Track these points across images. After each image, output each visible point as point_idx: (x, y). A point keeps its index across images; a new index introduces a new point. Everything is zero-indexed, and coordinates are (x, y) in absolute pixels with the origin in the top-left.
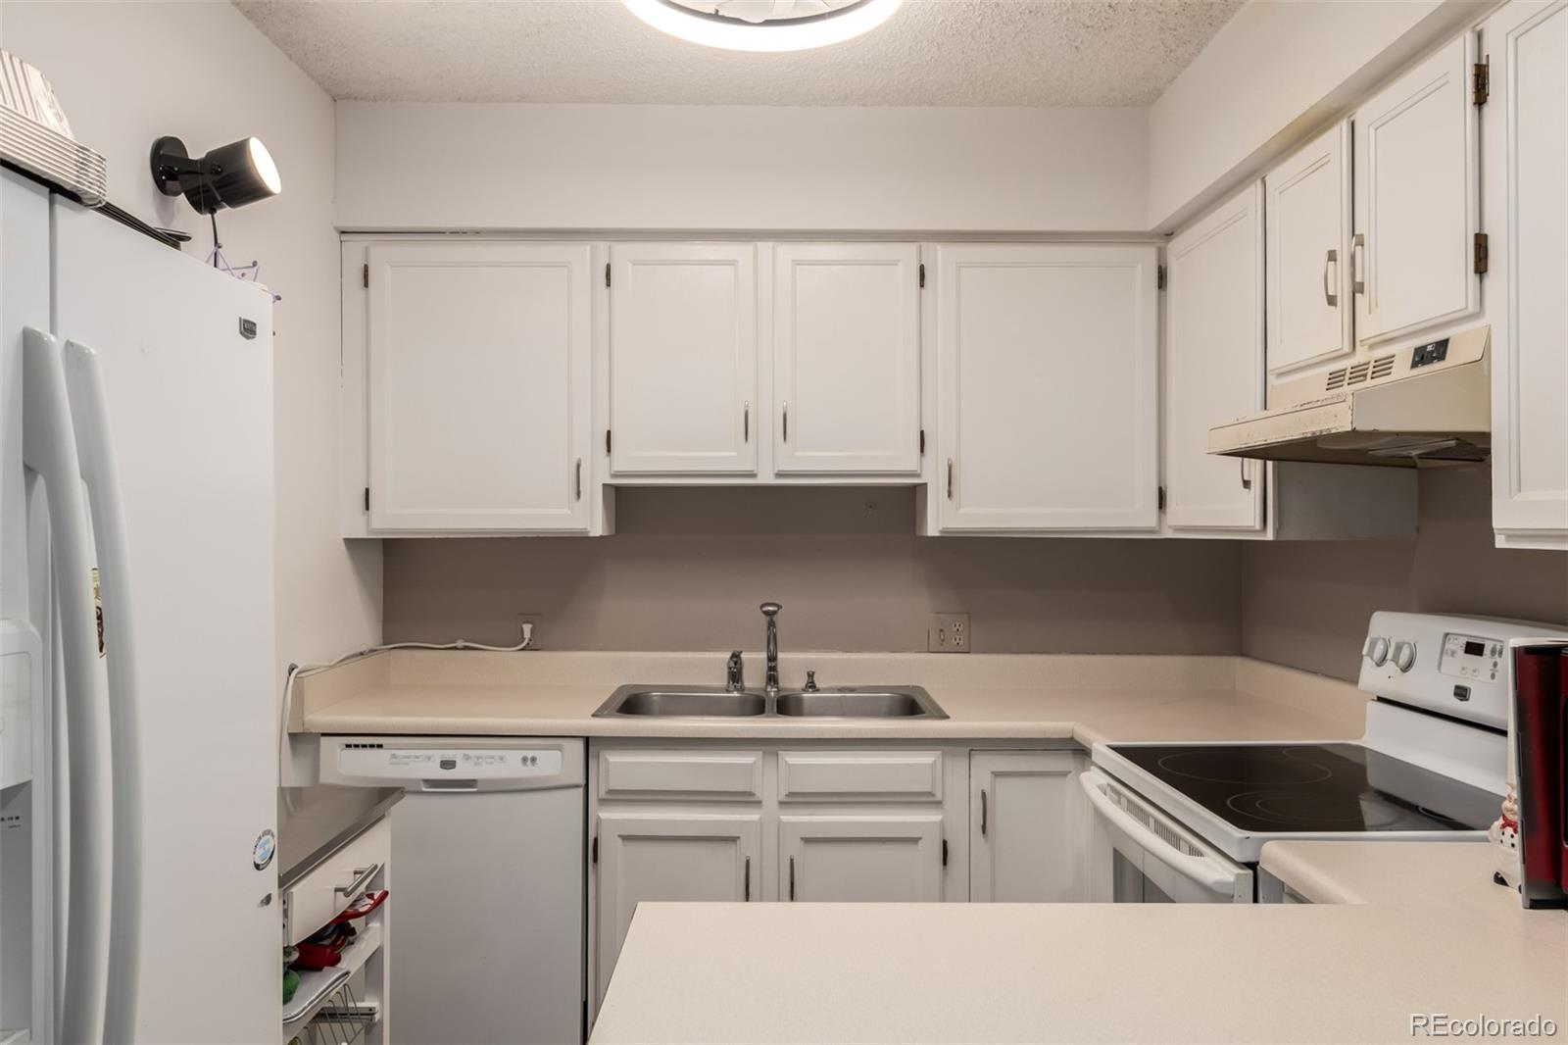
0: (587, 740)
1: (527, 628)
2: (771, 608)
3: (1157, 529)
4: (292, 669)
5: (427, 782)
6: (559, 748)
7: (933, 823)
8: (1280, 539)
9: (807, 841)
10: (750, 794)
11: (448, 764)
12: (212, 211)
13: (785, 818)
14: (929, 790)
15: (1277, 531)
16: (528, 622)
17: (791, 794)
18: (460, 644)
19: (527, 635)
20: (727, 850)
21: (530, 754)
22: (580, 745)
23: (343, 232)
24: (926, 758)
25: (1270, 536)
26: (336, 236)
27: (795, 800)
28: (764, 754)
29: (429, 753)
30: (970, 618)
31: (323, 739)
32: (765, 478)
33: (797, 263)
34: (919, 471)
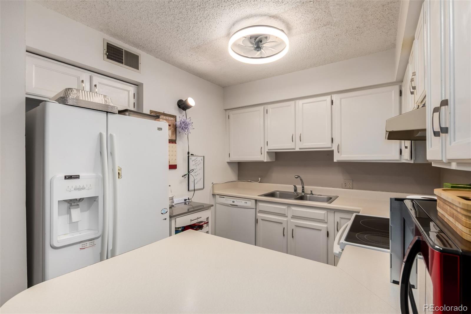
0: (256, 200)
1: (260, 179)
2: (296, 177)
3: (399, 160)
4: (212, 183)
5: (231, 205)
6: (251, 201)
7: (325, 227)
8: (415, 163)
9: (296, 226)
10: (285, 214)
11: (233, 202)
12: (186, 110)
13: (292, 221)
14: (323, 219)
15: (415, 161)
16: (260, 177)
17: (293, 216)
18: (249, 181)
19: (260, 180)
20: (280, 225)
21: (246, 201)
22: (254, 201)
23: (226, 110)
24: (323, 212)
25: (412, 162)
26: (225, 111)
27: (294, 217)
28: (288, 207)
29: (231, 199)
30: (353, 181)
31: (217, 195)
32: (297, 150)
33: (303, 104)
34: (331, 147)
